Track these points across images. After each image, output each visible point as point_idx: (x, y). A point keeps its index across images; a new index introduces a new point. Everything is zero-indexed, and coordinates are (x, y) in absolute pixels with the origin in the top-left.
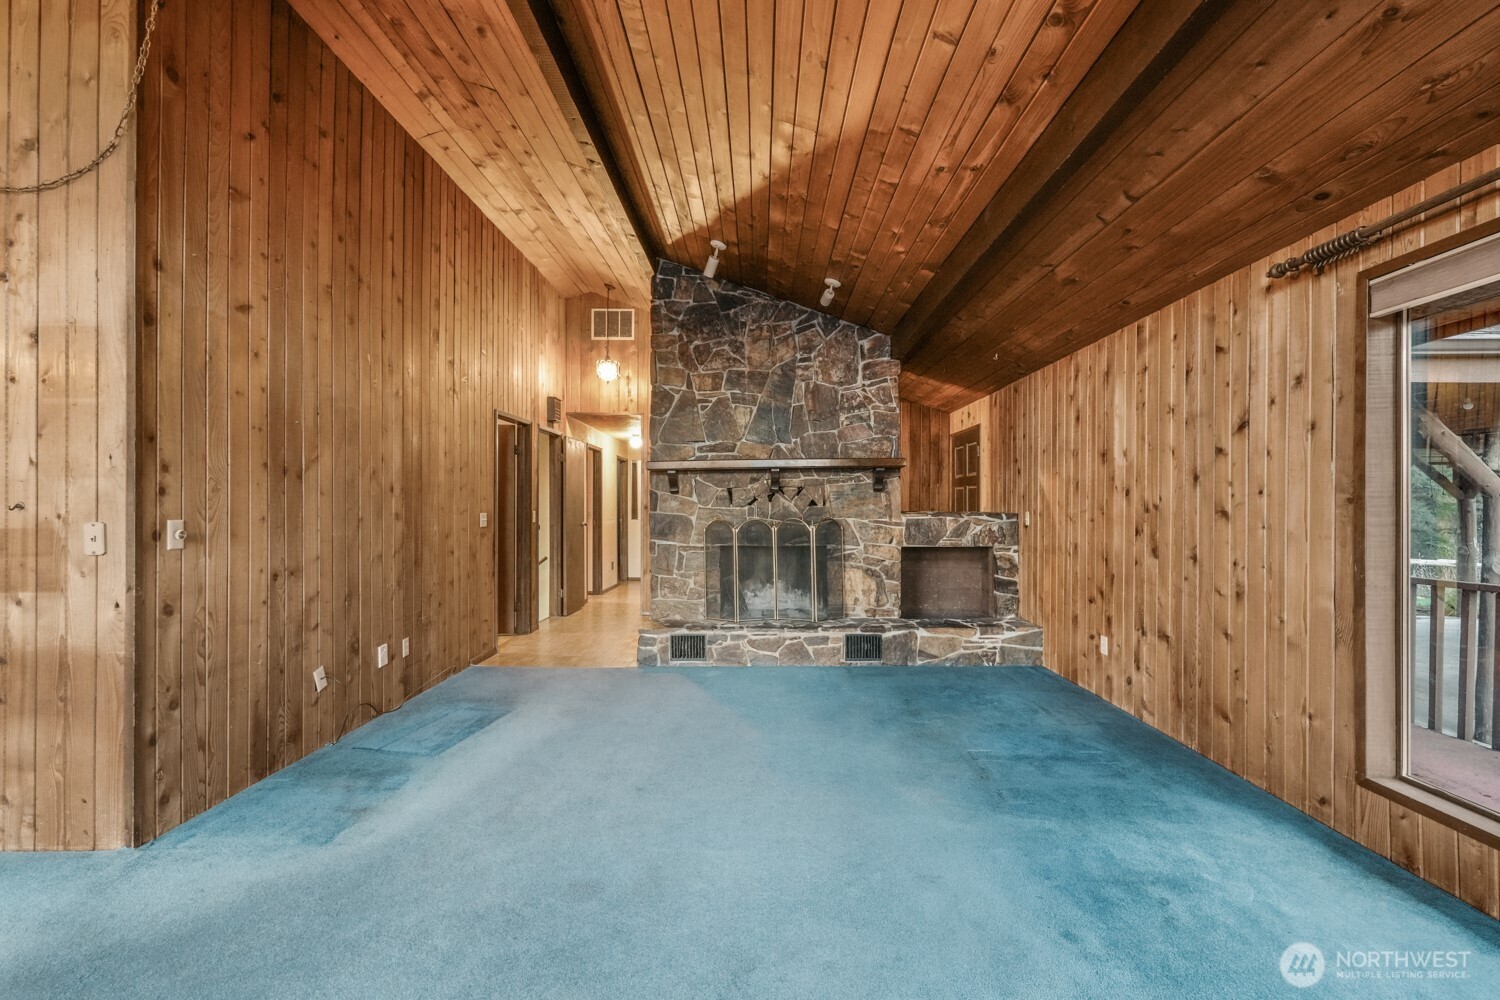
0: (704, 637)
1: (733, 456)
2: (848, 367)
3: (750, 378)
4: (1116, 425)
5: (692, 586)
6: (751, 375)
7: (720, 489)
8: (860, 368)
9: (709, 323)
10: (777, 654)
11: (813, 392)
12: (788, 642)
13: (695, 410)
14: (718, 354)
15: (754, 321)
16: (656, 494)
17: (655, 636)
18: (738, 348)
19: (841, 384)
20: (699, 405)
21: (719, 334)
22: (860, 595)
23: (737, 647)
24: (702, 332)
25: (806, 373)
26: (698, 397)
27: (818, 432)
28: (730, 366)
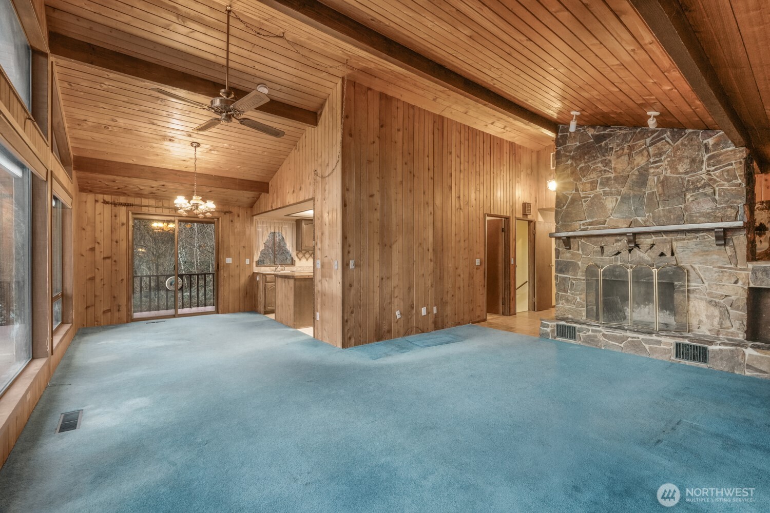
0: (575, 328)
1: (604, 227)
2: (693, 161)
3: (615, 180)
5: (578, 300)
6: (616, 179)
7: (596, 247)
8: (705, 159)
9: (589, 152)
10: (622, 345)
11: (663, 182)
12: (629, 339)
13: (580, 202)
14: (594, 169)
15: (618, 146)
16: (559, 250)
17: (549, 323)
18: (607, 163)
19: (686, 173)
20: (583, 200)
21: (595, 158)
22: (703, 318)
23: (596, 337)
24: (584, 159)
25: (657, 170)
26: (582, 196)
27: (666, 208)
28: (601, 175)
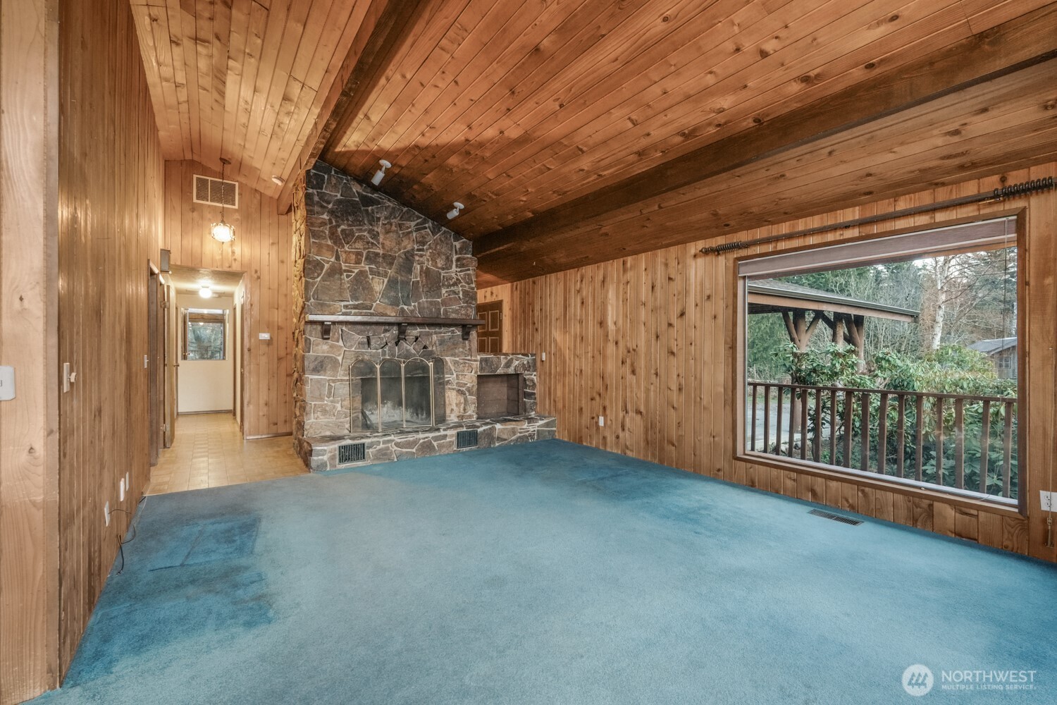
0: (364, 444)
1: (370, 313)
2: (447, 258)
3: (383, 258)
4: (610, 308)
5: (339, 408)
6: (384, 256)
7: (361, 337)
8: (454, 259)
9: (354, 213)
10: (414, 450)
11: (425, 273)
12: (421, 441)
13: (342, 277)
14: (360, 238)
15: (386, 218)
16: (310, 340)
17: (325, 448)
18: (375, 236)
19: (443, 269)
20: (345, 274)
21: (361, 223)
22: (455, 408)
23: (387, 448)
24: (348, 220)
25: (421, 259)
26: (344, 268)
27: (429, 300)
28: (368, 248)
